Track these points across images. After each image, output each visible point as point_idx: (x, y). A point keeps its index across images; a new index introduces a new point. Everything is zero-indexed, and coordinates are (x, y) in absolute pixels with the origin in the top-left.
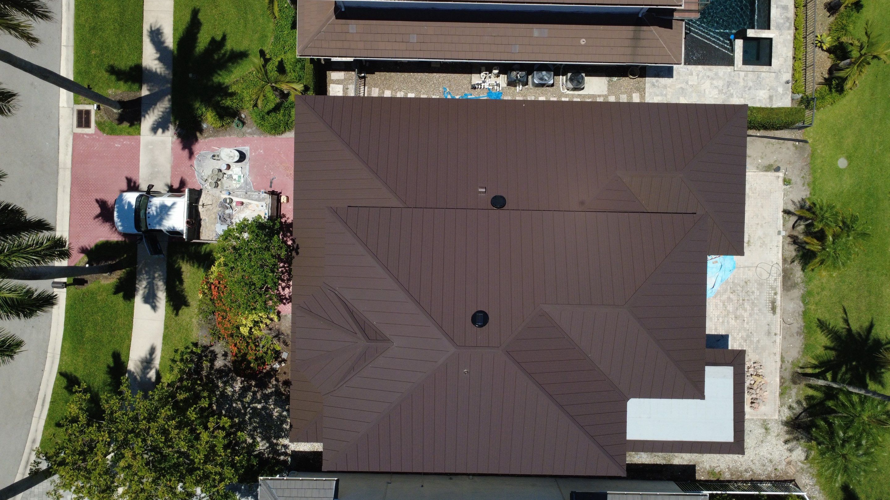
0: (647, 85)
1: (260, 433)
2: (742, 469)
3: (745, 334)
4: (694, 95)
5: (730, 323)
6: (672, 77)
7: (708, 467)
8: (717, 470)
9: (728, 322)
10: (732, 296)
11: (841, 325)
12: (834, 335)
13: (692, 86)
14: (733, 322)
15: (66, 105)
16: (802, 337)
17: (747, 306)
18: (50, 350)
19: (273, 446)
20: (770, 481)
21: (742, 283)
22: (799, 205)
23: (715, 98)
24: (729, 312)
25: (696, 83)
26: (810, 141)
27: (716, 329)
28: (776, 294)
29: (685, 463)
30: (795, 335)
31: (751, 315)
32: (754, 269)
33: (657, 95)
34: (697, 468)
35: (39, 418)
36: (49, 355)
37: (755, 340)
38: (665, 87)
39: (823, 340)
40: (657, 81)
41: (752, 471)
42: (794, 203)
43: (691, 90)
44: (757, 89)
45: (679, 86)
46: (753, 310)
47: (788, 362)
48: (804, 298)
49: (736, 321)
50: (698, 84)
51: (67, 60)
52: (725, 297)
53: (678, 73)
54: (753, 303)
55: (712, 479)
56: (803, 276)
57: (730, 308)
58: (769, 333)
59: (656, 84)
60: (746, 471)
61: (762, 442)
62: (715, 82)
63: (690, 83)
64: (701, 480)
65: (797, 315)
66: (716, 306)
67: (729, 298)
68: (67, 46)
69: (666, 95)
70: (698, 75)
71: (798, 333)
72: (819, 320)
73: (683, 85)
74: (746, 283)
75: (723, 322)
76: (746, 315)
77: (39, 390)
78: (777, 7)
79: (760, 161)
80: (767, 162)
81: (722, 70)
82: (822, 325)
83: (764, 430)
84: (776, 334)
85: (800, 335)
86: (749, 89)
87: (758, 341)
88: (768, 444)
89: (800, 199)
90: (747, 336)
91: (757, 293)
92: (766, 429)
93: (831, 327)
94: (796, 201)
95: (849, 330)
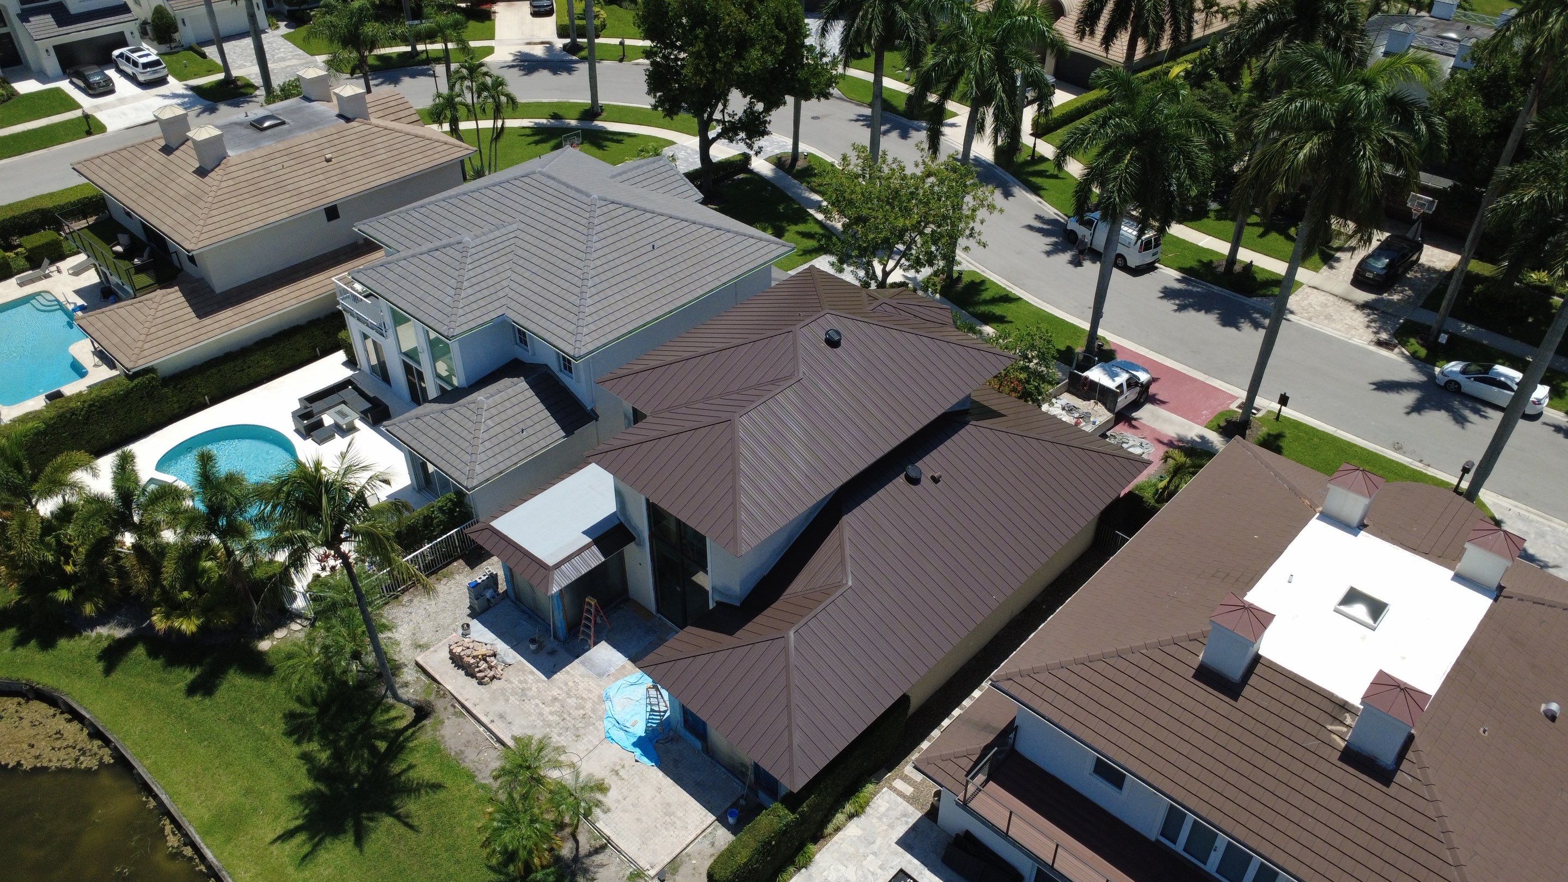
0: (911, 809)
2: (416, 601)
3: (529, 693)
4: (852, 850)
5: (557, 689)
6: (897, 843)
7: (457, 577)
8: (444, 581)
9: (561, 688)
10: (582, 712)
11: (411, 806)
12: (413, 790)
13: (865, 856)
14: (555, 692)
16: (453, 754)
17: (555, 718)
21: (582, 731)
22: (592, 868)
23: (824, 871)
24: (569, 696)
25: (864, 863)
29: (485, 563)
30: (463, 748)
31: (541, 714)
32: (582, 756)
33: (888, 809)
34: (468, 568)
37: (512, 699)
38: (891, 826)
39: (424, 771)
40: (907, 823)
41: (403, 606)
42: (602, 866)
43: (861, 851)
45: (878, 842)
46: (544, 720)
47: (448, 718)
49: (552, 696)
50: (861, 865)
52: (589, 705)
53: (896, 854)
54: (550, 726)
55: (445, 570)
57: (572, 702)
58: (501, 717)
59: (904, 819)
60: (411, 601)
61: (414, 634)
63: (871, 857)
64: (455, 560)
65: (480, 767)
66: (590, 691)
67: (583, 708)
69: (880, 819)
70: (873, 874)
71: (462, 752)
73: (875, 847)
75: (566, 684)
76: (547, 710)
79: (694, 862)
80: (683, 870)
83: (421, 643)
84: (492, 721)
87: (507, 700)
89: (598, 876)
90: (525, 695)
92: (420, 646)
93: (423, 792)
94: (601, 870)
95: (391, 811)
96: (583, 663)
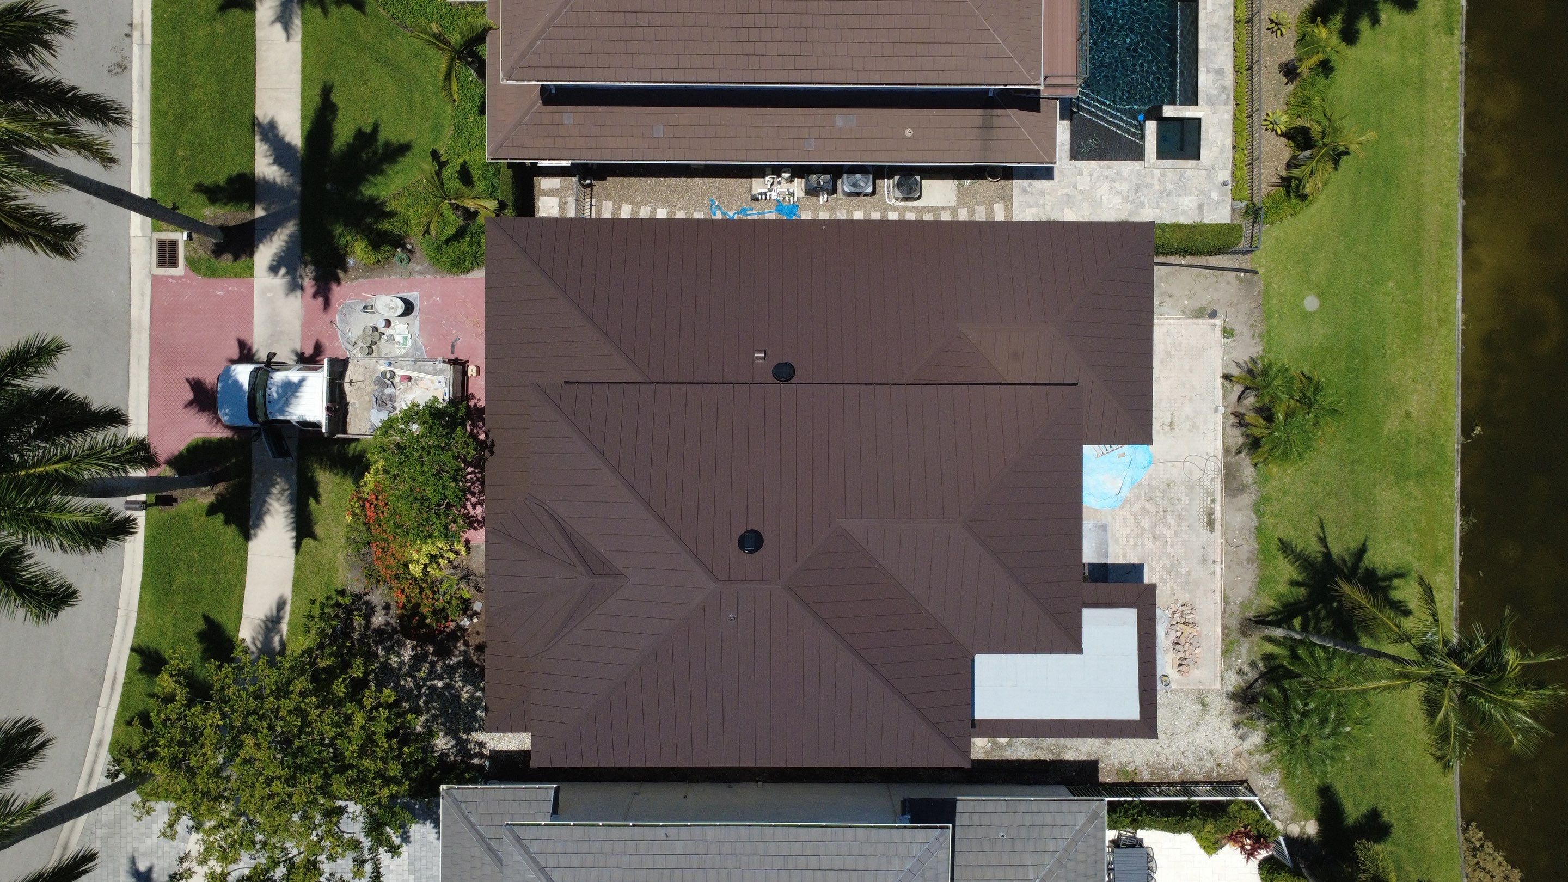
0: (1016, 192)
1: (443, 724)
2: (1169, 764)
3: (1168, 563)
4: (1086, 204)
5: (1146, 547)
6: (1053, 179)
7: (1116, 764)
8: (1131, 767)
9: (1143, 545)
10: (1147, 506)
11: (1313, 548)
12: (1304, 561)
13: (1082, 191)
14: (1149, 545)
15: (140, 234)
16: (1255, 565)
17: (1171, 520)
18: (122, 605)
19: (461, 745)
20: (1211, 783)
21: (1162, 487)
22: (1245, 369)
23: (1117, 209)
24: (1143, 530)
25: (1087, 188)
26: (1261, 271)
27: (1125, 556)
28: (1213, 501)
29: (1082, 758)
30: (1245, 562)
31: (1176, 533)
32: (1180, 464)
33: (1031, 207)
34: (1101, 765)
35: (107, 708)
36: (120, 612)
37: (1184, 571)
38: (1042, 193)
39: (1287, 571)
40: (1030, 185)
41: (1183, 767)
42: (1238, 364)
43: (1080, 197)
44: (1179, 195)
45: (1064, 192)
46: (1179, 525)
47: (1235, 603)
48: (1257, 508)
49: (1154, 544)
50: (1092, 189)
51: (141, 165)
52: (1137, 507)
53: (1062, 172)
54: (1179, 516)
55: (1123, 781)
56: (1254, 474)
57: (1146, 523)
58: (1204, 560)
59: (1029, 189)
60: (1174, 768)
61: (1198, 724)
62: (1116, 185)
63: (1079, 187)
64: (1106, 783)
65: (1247, 532)
66: (1125, 520)
67: (1143, 509)
68: (140, 144)
69: (1043, 206)
70: (1091, 175)
71: (1248, 560)
72: (1280, 540)
73: (1069, 191)
74: (1169, 485)
75: (1135, 545)
76: (1169, 533)
77: (106, 665)
78: (1208, 72)
79: (1186, 302)
80: (1197, 305)
81: (1127, 167)
82: (1285, 547)
83: (1199, 707)
84: (1214, 562)
85: (1253, 563)
86: (1168, 195)
87: (1189, 573)
88: (1206, 727)
89: (1247, 359)
90: (1172, 565)
91: (1185, 500)
92: (1203, 705)
93: (1298, 550)
94: (1241, 362)
95: (1327, 555)
96: (1106, 555)
